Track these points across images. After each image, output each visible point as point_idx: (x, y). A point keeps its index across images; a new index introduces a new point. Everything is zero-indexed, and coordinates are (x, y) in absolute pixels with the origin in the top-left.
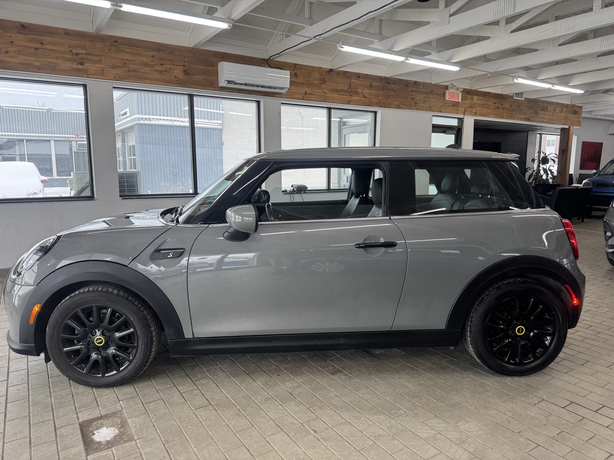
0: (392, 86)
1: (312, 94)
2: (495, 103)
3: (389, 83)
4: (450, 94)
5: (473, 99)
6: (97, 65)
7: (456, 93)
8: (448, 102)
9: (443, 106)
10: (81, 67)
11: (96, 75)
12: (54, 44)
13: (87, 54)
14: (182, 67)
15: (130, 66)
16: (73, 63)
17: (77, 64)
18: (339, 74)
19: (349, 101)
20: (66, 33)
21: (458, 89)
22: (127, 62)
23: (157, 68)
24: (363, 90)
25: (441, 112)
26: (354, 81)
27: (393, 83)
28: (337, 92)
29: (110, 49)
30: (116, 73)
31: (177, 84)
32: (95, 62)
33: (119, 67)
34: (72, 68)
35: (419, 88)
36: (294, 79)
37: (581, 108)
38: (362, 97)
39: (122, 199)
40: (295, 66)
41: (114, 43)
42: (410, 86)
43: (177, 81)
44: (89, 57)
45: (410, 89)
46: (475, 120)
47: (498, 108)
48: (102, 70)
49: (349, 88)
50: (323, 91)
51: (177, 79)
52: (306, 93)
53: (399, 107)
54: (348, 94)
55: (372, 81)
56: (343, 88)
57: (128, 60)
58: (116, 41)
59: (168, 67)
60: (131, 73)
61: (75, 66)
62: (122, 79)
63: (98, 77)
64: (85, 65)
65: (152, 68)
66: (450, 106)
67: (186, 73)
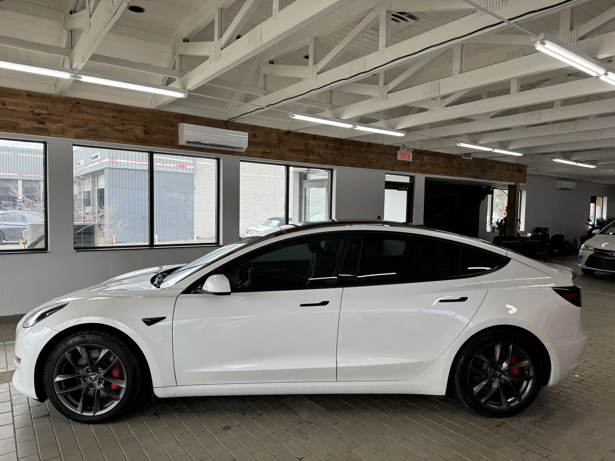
0: (346, 147)
1: (270, 153)
2: (444, 162)
3: (344, 144)
4: (401, 155)
5: (423, 158)
6: (58, 125)
7: (407, 153)
8: (400, 161)
9: (395, 165)
10: (41, 126)
11: (56, 134)
12: (17, 105)
13: (48, 114)
14: (143, 127)
15: (91, 125)
16: (34, 123)
17: (38, 124)
18: (296, 135)
19: (306, 160)
20: (28, 95)
21: (409, 150)
22: (88, 122)
23: (118, 128)
24: (320, 149)
25: (393, 170)
26: (311, 142)
27: (348, 144)
28: (294, 150)
29: (72, 110)
30: (77, 132)
31: (137, 142)
32: (56, 122)
33: (80, 127)
34: (32, 127)
35: (372, 149)
36: (253, 139)
37: (526, 167)
38: (318, 156)
39: (77, 251)
40: (254, 128)
41: (76, 104)
42: (363, 147)
43: (137, 139)
44: (50, 117)
45: (364, 150)
46: (425, 177)
47: (447, 166)
48: (63, 129)
49: (305, 148)
50: (281, 151)
51: (137, 138)
52: (264, 152)
53: (353, 166)
54: (305, 154)
55: (327, 142)
56: (300, 148)
57: (89, 120)
58: (78, 103)
59: (130, 126)
60: (91, 133)
61: (36, 125)
62: (83, 137)
63: (58, 135)
64: (46, 124)
65: (112, 128)
66: (401, 165)
67: (146, 132)
